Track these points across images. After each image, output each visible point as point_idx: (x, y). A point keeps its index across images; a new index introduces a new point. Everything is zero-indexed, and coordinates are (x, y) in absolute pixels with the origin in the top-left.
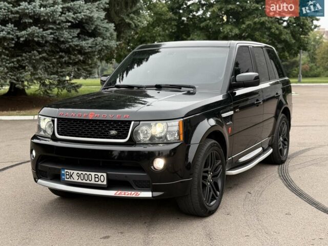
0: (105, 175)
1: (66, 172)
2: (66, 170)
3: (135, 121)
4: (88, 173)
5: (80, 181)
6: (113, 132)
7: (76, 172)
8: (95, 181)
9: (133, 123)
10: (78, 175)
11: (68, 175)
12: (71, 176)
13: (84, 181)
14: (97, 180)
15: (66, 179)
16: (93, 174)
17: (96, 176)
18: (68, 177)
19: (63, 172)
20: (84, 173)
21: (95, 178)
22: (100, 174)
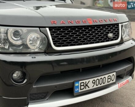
0: (115, 73)
1: (81, 83)
2: (80, 82)
3: (121, 23)
4: (102, 77)
5: (95, 87)
6: (110, 35)
7: (91, 80)
8: (108, 82)
9: (120, 25)
10: (94, 82)
11: (83, 85)
12: (86, 85)
13: (99, 86)
14: (109, 80)
15: (80, 91)
16: (106, 76)
17: (109, 77)
18: (82, 87)
19: (76, 85)
20: (99, 78)
21: (108, 79)
22: (111, 75)
